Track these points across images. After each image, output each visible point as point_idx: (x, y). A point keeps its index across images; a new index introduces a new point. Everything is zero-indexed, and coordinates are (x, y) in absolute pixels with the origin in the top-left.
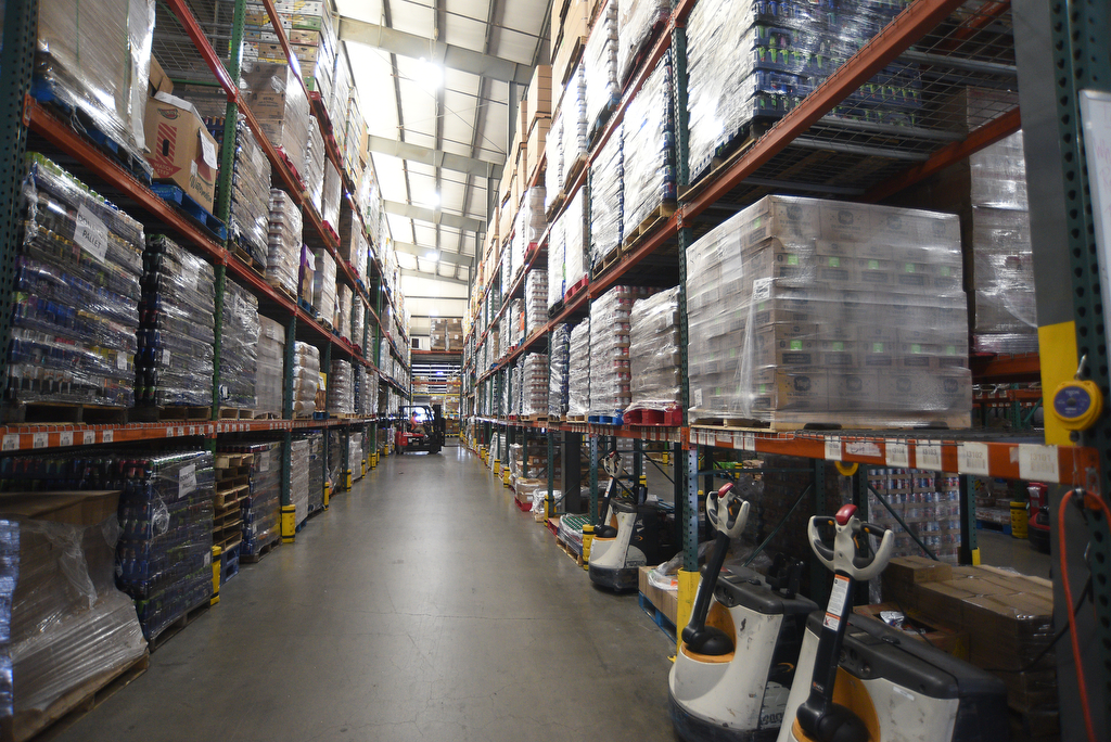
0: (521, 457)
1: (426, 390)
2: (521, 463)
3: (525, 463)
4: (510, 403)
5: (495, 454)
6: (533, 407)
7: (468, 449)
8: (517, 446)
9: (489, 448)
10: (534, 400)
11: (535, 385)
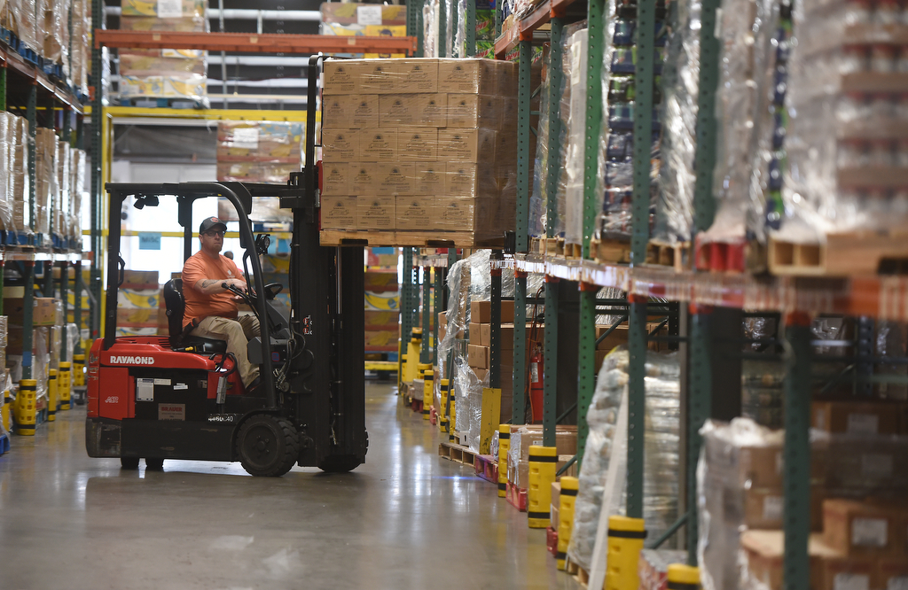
0: (773, 507)
1: (194, 85)
2: (772, 543)
3: (795, 544)
4: (705, 163)
5: (612, 485)
6: (854, 187)
7: (450, 454)
8: (746, 434)
9: (578, 446)
10: (859, 143)
11: (865, 51)
